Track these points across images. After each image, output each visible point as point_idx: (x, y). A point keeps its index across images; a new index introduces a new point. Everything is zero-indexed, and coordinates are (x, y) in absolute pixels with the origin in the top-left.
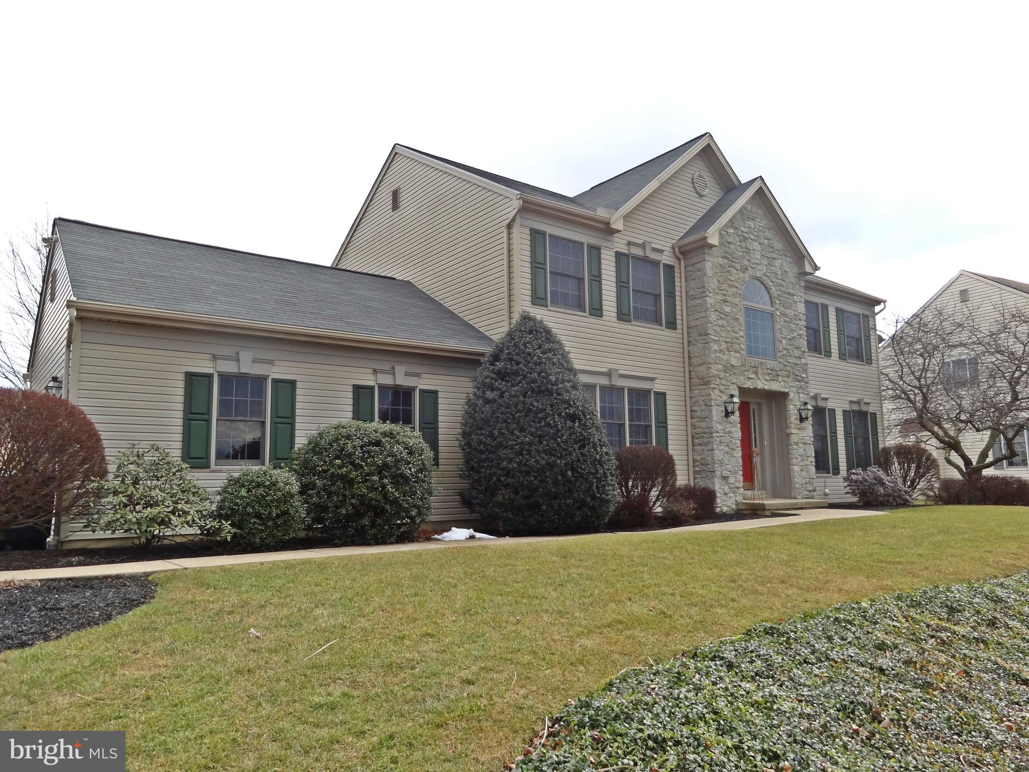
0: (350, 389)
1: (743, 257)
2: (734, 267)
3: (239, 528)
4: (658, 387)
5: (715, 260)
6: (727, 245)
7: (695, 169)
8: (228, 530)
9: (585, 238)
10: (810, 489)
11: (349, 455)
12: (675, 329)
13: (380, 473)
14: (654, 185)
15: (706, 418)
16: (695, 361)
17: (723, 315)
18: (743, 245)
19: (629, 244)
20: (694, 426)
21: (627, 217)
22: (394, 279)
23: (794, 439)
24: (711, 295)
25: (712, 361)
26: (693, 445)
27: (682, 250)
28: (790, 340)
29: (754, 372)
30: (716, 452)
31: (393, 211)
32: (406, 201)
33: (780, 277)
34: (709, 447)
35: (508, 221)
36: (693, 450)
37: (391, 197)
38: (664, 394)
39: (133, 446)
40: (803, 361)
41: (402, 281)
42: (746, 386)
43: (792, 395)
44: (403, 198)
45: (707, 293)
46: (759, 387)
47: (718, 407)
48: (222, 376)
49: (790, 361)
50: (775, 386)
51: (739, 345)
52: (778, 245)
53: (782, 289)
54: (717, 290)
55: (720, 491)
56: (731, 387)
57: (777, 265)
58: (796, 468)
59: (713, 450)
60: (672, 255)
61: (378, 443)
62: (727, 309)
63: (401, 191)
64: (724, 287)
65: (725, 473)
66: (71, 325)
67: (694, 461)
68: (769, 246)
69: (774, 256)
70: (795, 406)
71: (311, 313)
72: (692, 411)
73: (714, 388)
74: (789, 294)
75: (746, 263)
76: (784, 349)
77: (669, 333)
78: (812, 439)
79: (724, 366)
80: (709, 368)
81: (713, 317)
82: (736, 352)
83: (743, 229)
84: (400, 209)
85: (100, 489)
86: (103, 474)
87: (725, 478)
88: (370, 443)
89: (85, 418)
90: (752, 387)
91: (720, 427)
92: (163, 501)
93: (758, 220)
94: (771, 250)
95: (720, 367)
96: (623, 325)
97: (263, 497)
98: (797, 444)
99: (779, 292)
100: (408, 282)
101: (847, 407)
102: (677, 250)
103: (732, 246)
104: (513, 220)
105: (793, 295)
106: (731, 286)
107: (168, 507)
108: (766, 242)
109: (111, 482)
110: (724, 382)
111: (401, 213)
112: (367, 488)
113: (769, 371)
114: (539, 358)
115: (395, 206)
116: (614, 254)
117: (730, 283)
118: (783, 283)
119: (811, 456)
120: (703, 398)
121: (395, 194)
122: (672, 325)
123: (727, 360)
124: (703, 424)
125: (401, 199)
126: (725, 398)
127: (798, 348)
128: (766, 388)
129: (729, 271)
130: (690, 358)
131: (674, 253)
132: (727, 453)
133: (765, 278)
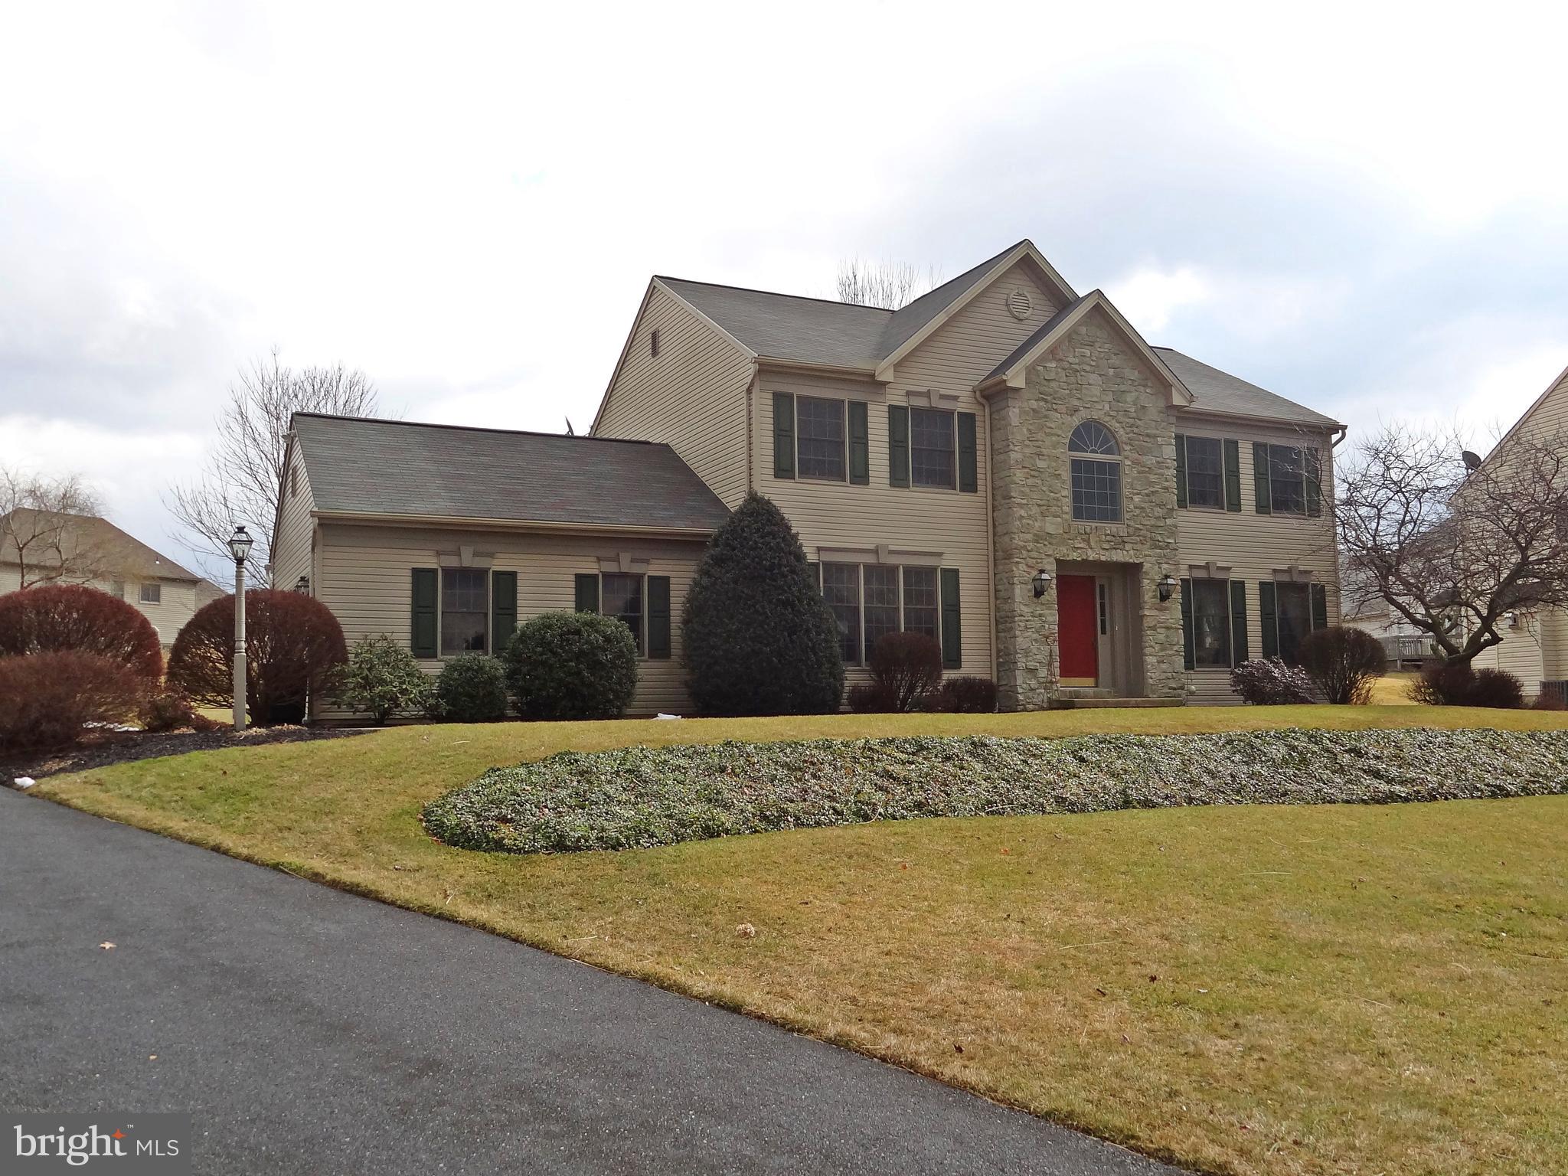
0: (573, 578)
1: (1071, 395)
2: (1056, 410)
3: (454, 706)
4: (947, 563)
5: (1025, 405)
6: (1046, 383)
7: (1012, 286)
8: (444, 707)
9: (846, 395)
10: (1174, 686)
11: (549, 643)
12: (976, 491)
13: (577, 659)
14: (940, 319)
15: (1009, 599)
16: (999, 529)
17: (1034, 472)
18: (1073, 379)
19: (909, 394)
20: (997, 609)
21: (898, 366)
22: (649, 443)
23: (1148, 622)
24: (1016, 448)
25: (1016, 531)
26: (997, 632)
27: (986, 393)
28: (1147, 495)
29: (1084, 540)
30: (1019, 640)
31: (653, 357)
32: (665, 346)
33: (1134, 415)
34: (1012, 633)
35: (747, 386)
36: (997, 638)
37: (650, 341)
38: (956, 571)
39: (366, 637)
40: (1169, 522)
41: (659, 444)
42: (1070, 558)
43: (1147, 566)
44: (663, 340)
45: (1011, 447)
46: (1091, 559)
47: (1023, 586)
48: (444, 569)
49: (1146, 523)
50: (1118, 556)
51: (1061, 507)
52: (1134, 375)
53: (1136, 430)
54: (1027, 442)
55: (1024, 686)
56: (1045, 561)
57: (1129, 399)
58: (1150, 660)
59: (1015, 637)
60: (973, 400)
61: (578, 632)
62: (1041, 464)
63: (660, 334)
64: (1039, 436)
65: (1031, 665)
66: (314, 532)
67: (998, 651)
68: (1116, 376)
69: (1123, 388)
70: (1153, 580)
71: (533, 503)
72: (996, 590)
73: (1018, 563)
74: (1148, 435)
75: (1076, 403)
76: (1136, 508)
77: (967, 497)
78: (1182, 622)
79: (1035, 535)
80: (1012, 539)
81: (1019, 475)
82: (1056, 516)
83: (1071, 360)
84: (660, 355)
85: (343, 670)
86: (345, 661)
87: (1032, 671)
88: (569, 632)
89: (329, 613)
90: (1079, 559)
91: (1025, 609)
92: (391, 682)
93: (1097, 345)
94: (1119, 381)
95: (1029, 536)
96: (898, 492)
97: (472, 679)
98: (1154, 628)
99: (1131, 435)
100: (667, 445)
101: (1268, 578)
102: (978, 393)
103: (1053, 384)
104: (752, 385)
105: (1155, 436)
106: (1048, 435)
107: (395, 687)
108: (1111, 371)
109: (352, 666)
110: (1034, 554)
111: (661, 359)
112: (564, 672)
113: (1108, 538)
114: (756, 542)
115: (655, 352)
116: (886, 409)
117: (1048, 430)
118: (1139, 422)
119: (1178, 643)
120: (1007, 575)
121: (655, 336)
122: (970, 486)
123: (1040, 527)
124: (1006, 607)
125: (661, 344)
126: (1034, 573)
127: (1161, 505)
128: (1103, 558)
129: (1046, 416)
130: (994, 525)
131: (975, 398)
132: (1035, 640)
133: (1107, 419)
